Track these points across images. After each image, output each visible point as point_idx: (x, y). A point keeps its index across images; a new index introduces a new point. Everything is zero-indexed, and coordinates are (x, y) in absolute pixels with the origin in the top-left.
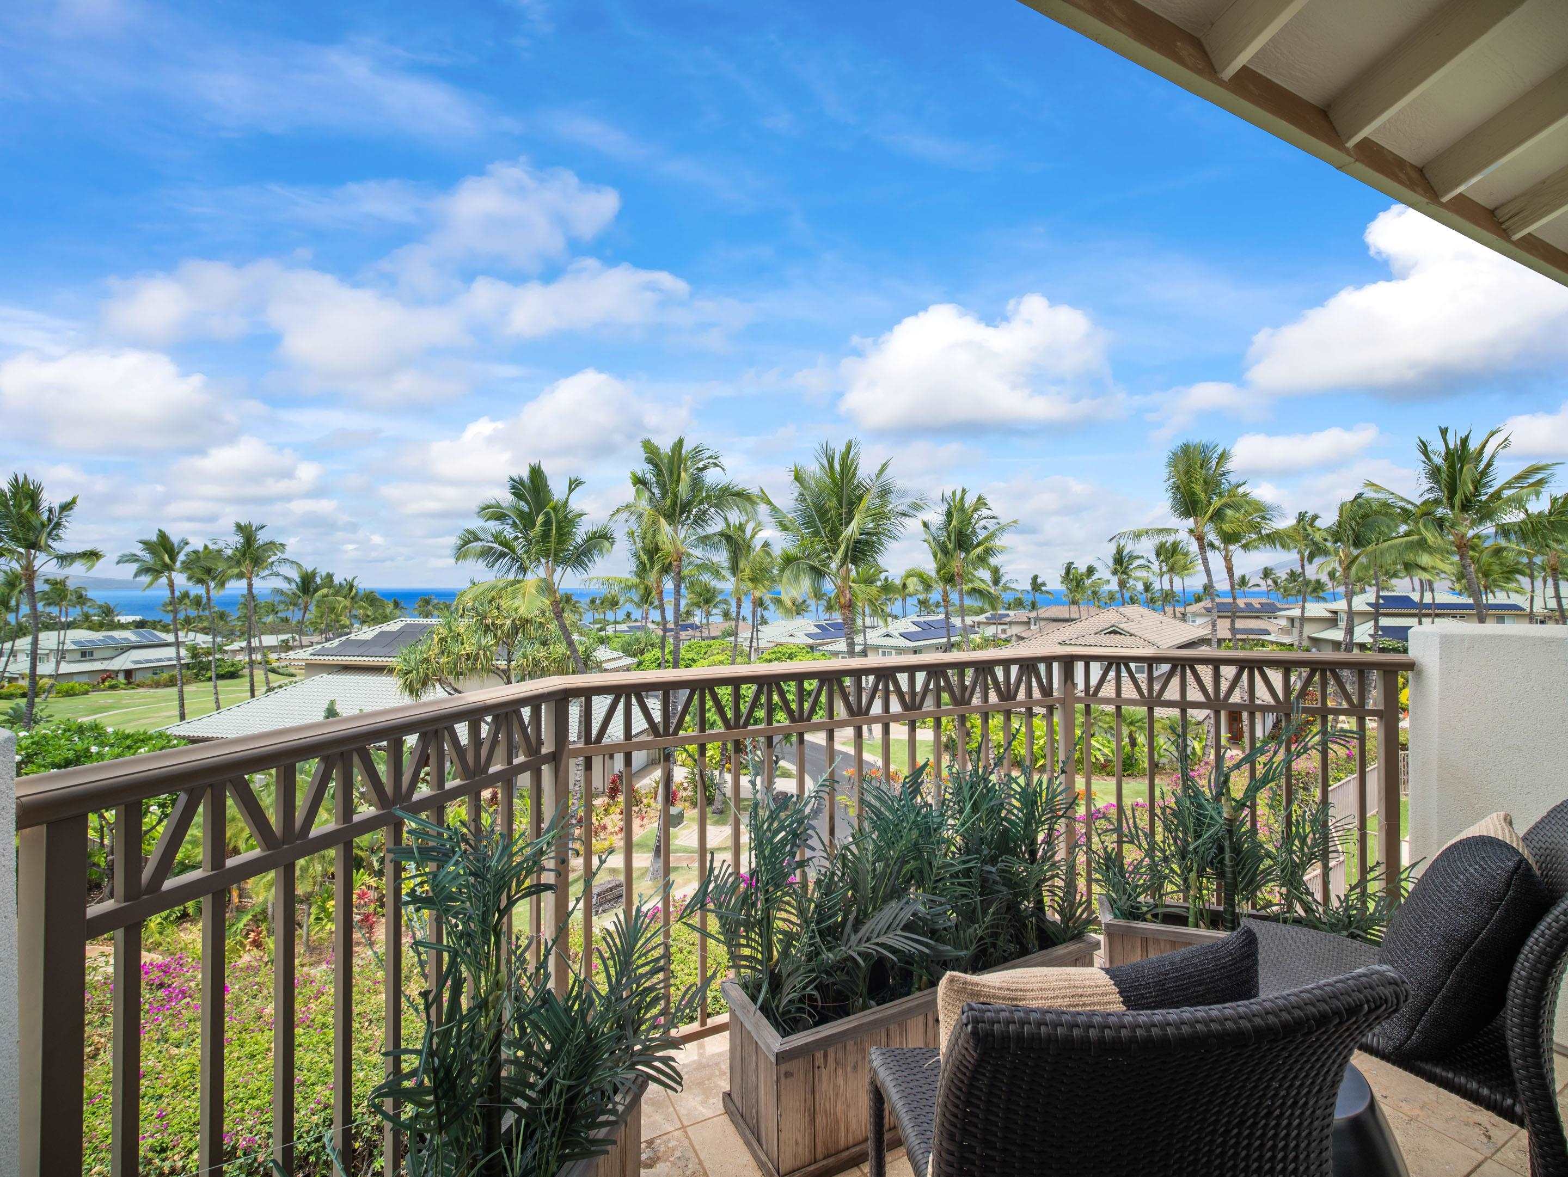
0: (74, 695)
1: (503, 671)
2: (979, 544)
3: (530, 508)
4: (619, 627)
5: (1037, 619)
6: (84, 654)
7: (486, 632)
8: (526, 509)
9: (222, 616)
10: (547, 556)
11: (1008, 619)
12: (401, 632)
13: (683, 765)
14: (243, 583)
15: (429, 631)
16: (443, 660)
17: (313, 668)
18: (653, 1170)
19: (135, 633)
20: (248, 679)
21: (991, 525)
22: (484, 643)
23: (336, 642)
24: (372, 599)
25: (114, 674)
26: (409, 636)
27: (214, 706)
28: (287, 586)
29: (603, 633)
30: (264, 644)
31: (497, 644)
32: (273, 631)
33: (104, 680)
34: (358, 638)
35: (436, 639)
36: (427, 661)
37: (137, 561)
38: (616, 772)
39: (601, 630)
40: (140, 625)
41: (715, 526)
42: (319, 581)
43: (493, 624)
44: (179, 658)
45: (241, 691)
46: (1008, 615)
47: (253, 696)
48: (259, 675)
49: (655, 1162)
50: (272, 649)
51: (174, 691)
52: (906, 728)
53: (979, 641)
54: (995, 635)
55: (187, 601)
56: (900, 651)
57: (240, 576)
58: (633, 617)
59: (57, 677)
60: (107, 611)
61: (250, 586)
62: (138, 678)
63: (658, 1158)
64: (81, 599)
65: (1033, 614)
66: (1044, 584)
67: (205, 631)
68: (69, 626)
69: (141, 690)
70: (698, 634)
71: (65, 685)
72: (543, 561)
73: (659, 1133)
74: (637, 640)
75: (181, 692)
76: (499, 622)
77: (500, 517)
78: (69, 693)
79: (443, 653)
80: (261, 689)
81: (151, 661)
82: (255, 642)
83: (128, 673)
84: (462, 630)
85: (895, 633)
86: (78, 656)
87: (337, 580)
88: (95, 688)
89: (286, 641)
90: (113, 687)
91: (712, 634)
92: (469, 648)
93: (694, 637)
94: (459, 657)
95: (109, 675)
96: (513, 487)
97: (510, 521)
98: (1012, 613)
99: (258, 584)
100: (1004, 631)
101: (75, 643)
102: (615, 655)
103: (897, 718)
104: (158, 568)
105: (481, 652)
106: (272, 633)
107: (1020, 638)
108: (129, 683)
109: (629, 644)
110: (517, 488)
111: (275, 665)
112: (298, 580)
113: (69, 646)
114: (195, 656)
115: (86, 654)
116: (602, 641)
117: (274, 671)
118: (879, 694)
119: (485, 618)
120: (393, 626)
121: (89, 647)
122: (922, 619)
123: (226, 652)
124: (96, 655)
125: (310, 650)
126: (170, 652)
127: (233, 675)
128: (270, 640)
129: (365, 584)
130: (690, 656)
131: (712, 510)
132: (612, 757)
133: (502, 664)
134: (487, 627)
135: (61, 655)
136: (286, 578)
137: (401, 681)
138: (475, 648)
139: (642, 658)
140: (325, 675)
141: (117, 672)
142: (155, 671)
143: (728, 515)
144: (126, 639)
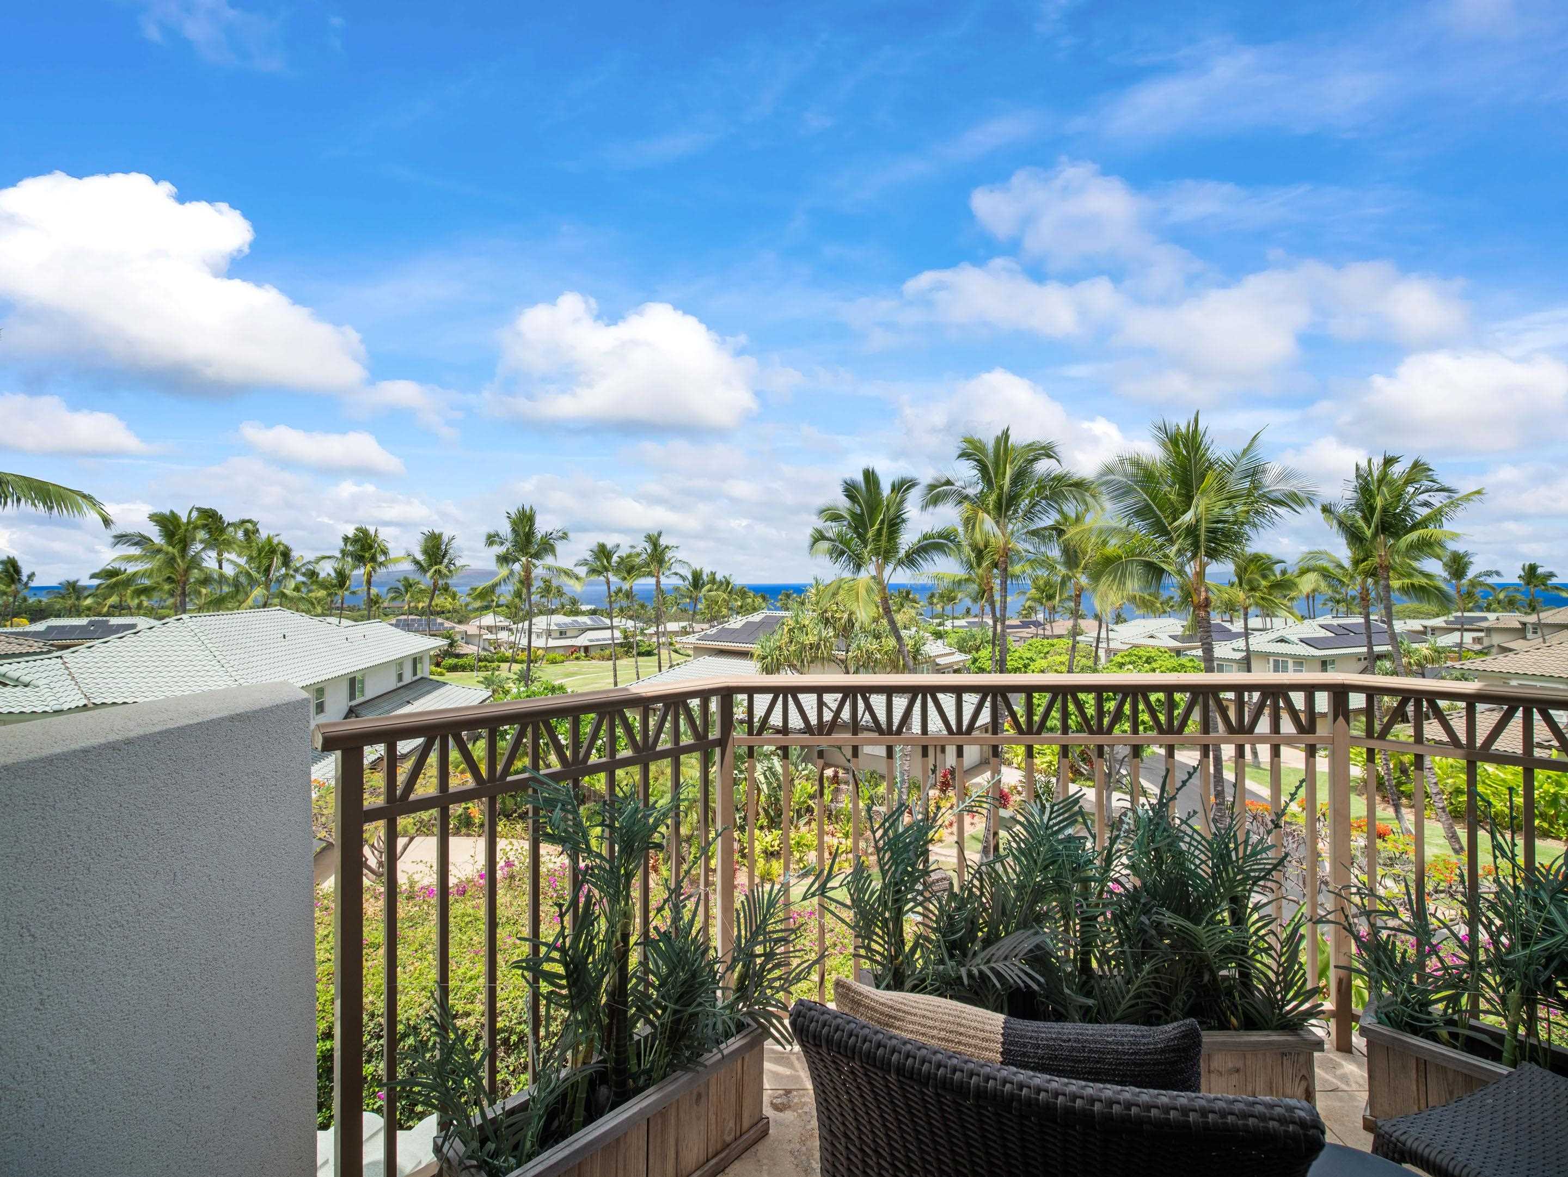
0: (556, 663)
1: (841, 661)
2: (1414, 527)
3: (862, 510)
4: (957, 623)
5: (1537, 627)
6: (561, 633)
7: (826, 625)
8: (859, 512)
9: (643, 606)
10: (878, 554)
11: (1484, 624)
12: (762, 623)
13: (1018, 768)
14: (652, 581)
15: (780, 622)
16: (792, 648)
17: (700, 651)
18: (781, 1114)
19: (592, 619)
20: (657, 657)
21: (1437, 500)
22: (824, 635)
23: (715, 630)
24: (743, 592)
25: (577, 649)
26: (768, 625)
27: (635, 677)
28: (682, 582)
29: (941, 628)
30: (668, 630)
31: (836, 636)
32: (677, 620)
33: (572, 653)
34: (730, 627)
35: (786, 629)
36: (780, 648)
37: (587, 564)
38: (948, 766)
39: (940, 625)
40: (594, 612)
41: (1049, 519)
42: (705, 577)
43: (833, 617)
44: (613, 639)
45: (650, 667)
46: (1485, 619)
47: (660, 670)
48: (664, 653)
49: (785, 1109)
50: (676, 633)
51: (611, 662)
52: (1302, 755)
53: (1426, 652)
54: (1460, 645)
55: (620, 595)
56: (1300, 661)
57: (650, 574)
58: (972, 612)
59: (547, 649)
60: (574, 602)
61: (658, 582)
62: (593, 654)
63: (790, 1107)
64: (560, 593)
65: (1532, 619)
66: (1551, 575)
67: (631, 618)
68: (552, 612)
69: (593, 661)
70: (1041, 632)
71: (551, 656)
72: (874, 559)
73: (798, 1086)
74: (973, 637)
75: (615, 664)
76: (837, 615)
77: (836, 517)
78: (554, 662)
79: (791, 642)
80: (665, 664)
81: (598, 640)
82: (661, 629)
83: (586, 649)
84: (807, 623)
85: (1294, 638)
86: (558, 635)
87: (719, 577)
88: (567, 659)
89: (684, 628)
90: (577, 658)
91: (1056, 632)
92: (812, 639)
93: (1037, 635)
94: (803, 647)
95: (575, 649)
96: (846, 490)
97: (845, 523)
98: (1492, 616)
99: (663, 580)
100: (1477, 640)
101: (556, 625)
102: (948, 650)
103: (1290, 741)
104: (600, 569)
105: (822, 643)
106: (675, 621)
107: (1504, 650)
108: (587, 656)
109: (964, 640)
110: (850, 490)
111: (678, 646)
112: (690, 578)
113: (553, 627)
114: (626, 637)
115: (562, 634)
116: (939, 635)
117: (676, 651)
118: (1267, 711)
119: (826, 611)
120: (757, 617)
121: (563, 629)
122: (1335, 622)
123: (645, 635)
124: (568, 635)
125: (697, 636)
126: (607, 634)
127: (649, 654)
128: (673, 626)
129: (739, 580)
130: (1029, 655)
131: (1043, 501)
132: (943, 750)
133: (841, 655)
134: (827, 619)
135: (549, 633)
136: (681, 576)
137: (759, 665)
138: (816, 638)
139: (976, 655)
140: (707, 657)
141: (580, 647)
142: (602, 648)
143: (1065, 508)
144: (585, 623)
